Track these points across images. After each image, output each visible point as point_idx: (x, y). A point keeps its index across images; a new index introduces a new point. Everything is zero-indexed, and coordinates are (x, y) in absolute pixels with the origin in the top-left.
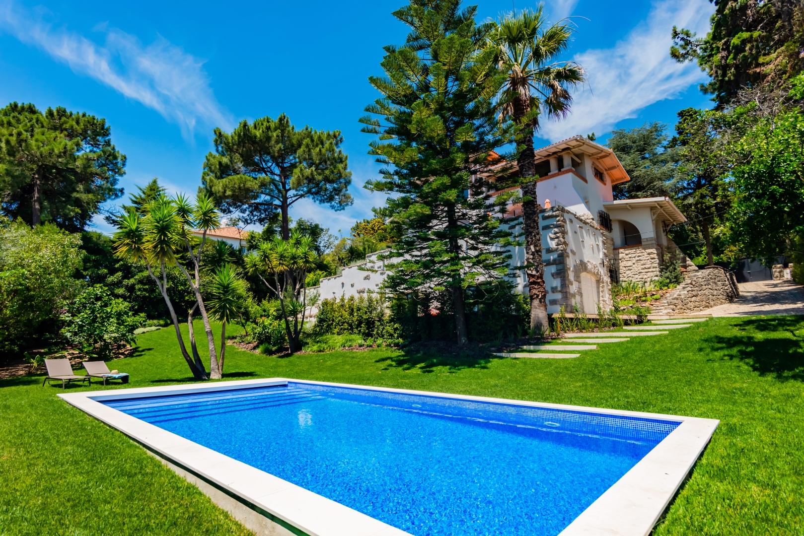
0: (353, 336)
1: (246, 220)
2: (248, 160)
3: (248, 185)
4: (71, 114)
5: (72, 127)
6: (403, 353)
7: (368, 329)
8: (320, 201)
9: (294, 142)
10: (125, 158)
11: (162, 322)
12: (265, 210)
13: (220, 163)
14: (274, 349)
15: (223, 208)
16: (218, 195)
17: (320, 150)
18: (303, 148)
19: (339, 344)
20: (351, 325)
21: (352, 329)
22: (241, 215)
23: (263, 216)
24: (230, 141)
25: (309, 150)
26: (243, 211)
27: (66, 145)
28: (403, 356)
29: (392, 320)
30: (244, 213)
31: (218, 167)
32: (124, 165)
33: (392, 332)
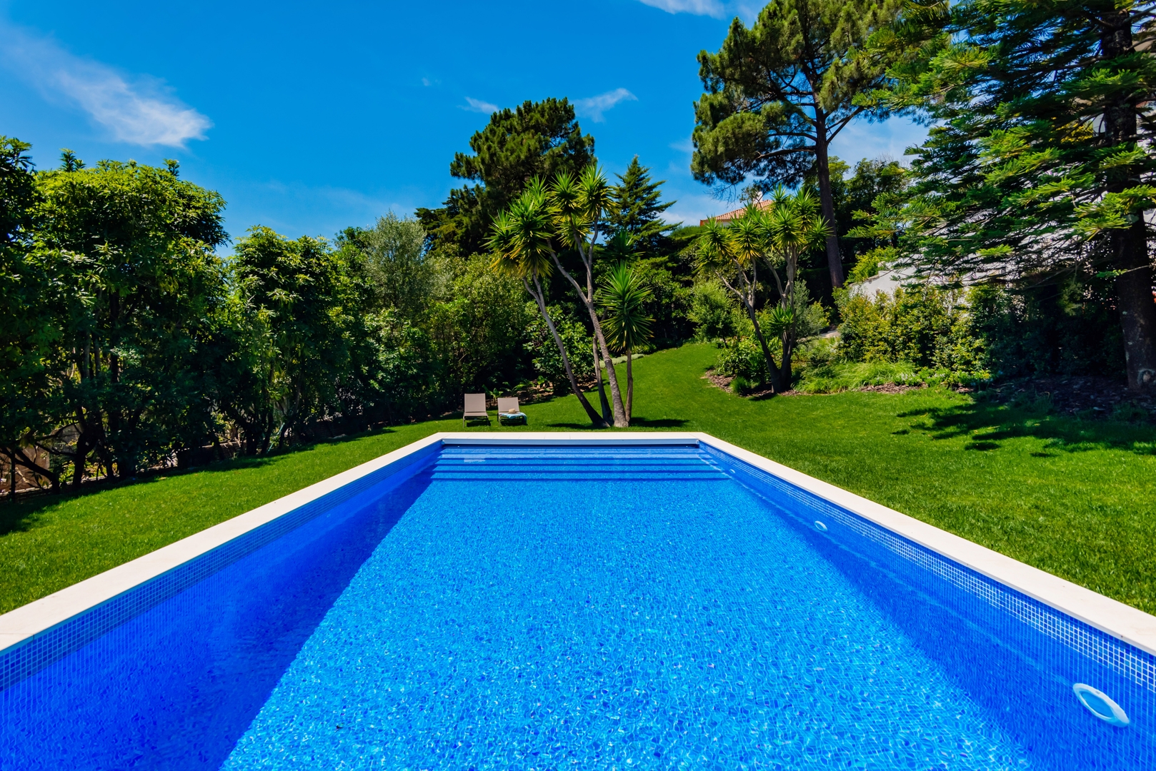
0: (893, 366)
1: (766, 185)
2: (752, 88)
3: (747, 126)
4: (537, 105)
5: (537, 121)
6: (971, 401)
7: (921, 350)
8: (881, 116)
9: (826, 20)
10: (593, 141)
11: (646, 348)
12: (794, 162)
13: (712, 106)
14: (753, 385)
15: (731, 175)
16: (709, 157)
17: (875, 14)
18: (841, 24)
19: (857, 380)
20: (892, 344)
21: (894, 351)
22: (758, 179)
23: (792, 172)
24: (718, 64)
25: (854, 25)
26: (760, 173)
27: (529, 146)
28: (968, 407)
29: (974, 332)
30: (762, 175)
31: (709, 113)
32: (593, 151)
33: (970, 356)
